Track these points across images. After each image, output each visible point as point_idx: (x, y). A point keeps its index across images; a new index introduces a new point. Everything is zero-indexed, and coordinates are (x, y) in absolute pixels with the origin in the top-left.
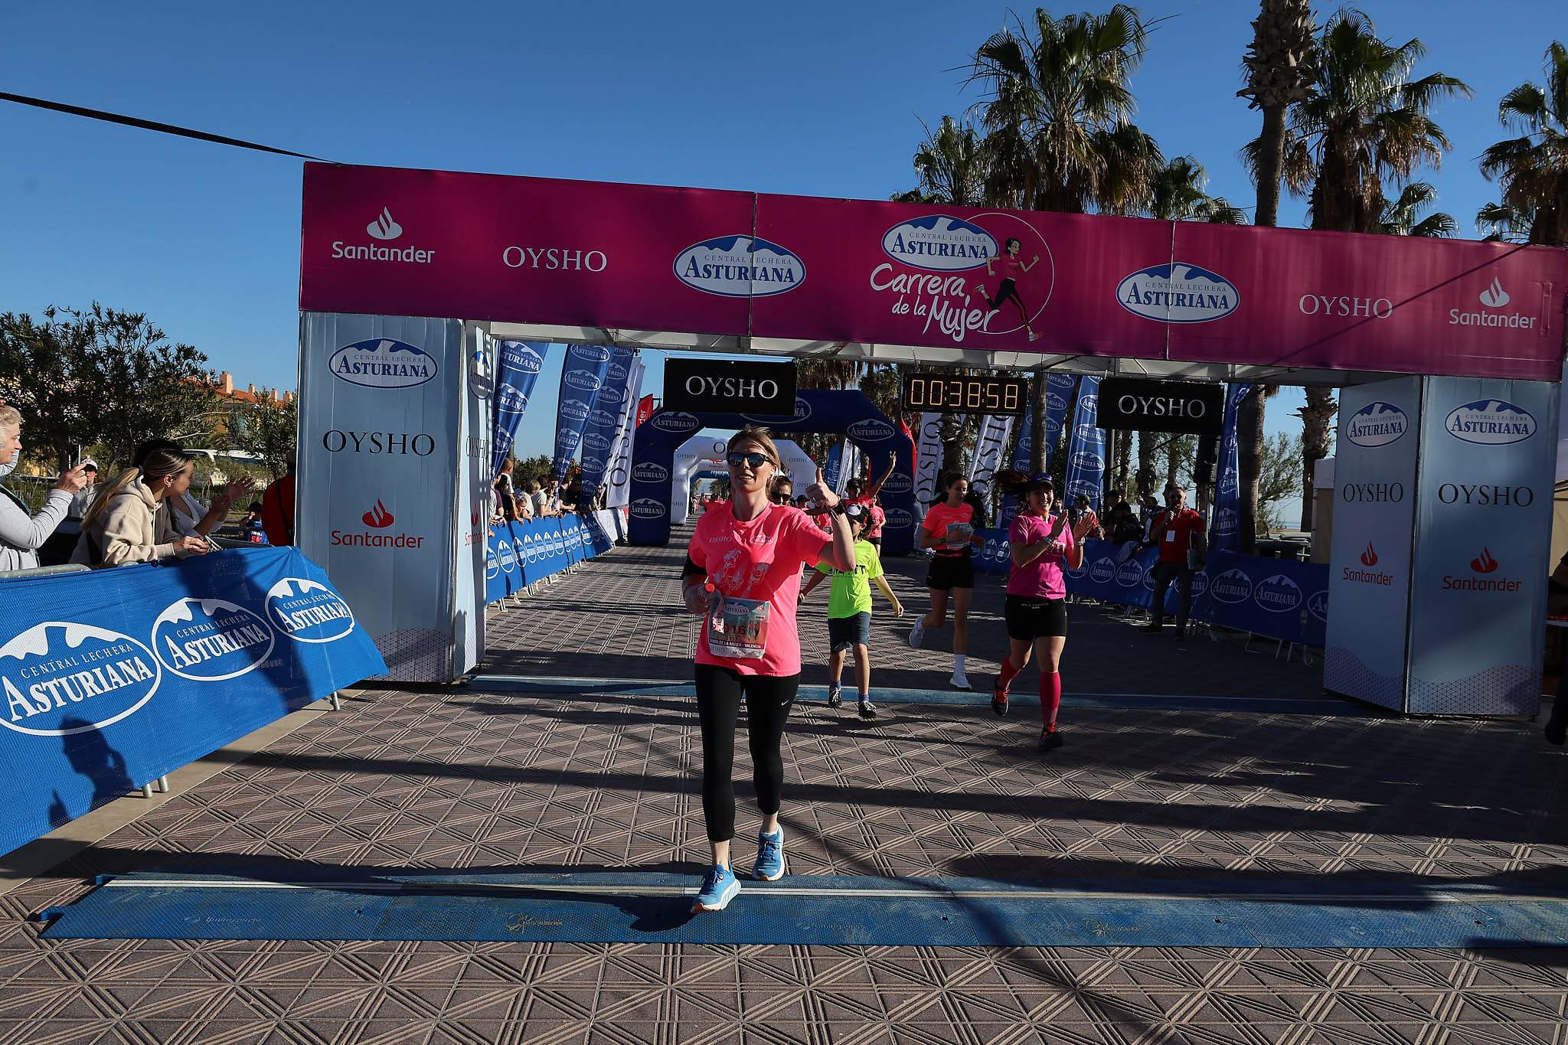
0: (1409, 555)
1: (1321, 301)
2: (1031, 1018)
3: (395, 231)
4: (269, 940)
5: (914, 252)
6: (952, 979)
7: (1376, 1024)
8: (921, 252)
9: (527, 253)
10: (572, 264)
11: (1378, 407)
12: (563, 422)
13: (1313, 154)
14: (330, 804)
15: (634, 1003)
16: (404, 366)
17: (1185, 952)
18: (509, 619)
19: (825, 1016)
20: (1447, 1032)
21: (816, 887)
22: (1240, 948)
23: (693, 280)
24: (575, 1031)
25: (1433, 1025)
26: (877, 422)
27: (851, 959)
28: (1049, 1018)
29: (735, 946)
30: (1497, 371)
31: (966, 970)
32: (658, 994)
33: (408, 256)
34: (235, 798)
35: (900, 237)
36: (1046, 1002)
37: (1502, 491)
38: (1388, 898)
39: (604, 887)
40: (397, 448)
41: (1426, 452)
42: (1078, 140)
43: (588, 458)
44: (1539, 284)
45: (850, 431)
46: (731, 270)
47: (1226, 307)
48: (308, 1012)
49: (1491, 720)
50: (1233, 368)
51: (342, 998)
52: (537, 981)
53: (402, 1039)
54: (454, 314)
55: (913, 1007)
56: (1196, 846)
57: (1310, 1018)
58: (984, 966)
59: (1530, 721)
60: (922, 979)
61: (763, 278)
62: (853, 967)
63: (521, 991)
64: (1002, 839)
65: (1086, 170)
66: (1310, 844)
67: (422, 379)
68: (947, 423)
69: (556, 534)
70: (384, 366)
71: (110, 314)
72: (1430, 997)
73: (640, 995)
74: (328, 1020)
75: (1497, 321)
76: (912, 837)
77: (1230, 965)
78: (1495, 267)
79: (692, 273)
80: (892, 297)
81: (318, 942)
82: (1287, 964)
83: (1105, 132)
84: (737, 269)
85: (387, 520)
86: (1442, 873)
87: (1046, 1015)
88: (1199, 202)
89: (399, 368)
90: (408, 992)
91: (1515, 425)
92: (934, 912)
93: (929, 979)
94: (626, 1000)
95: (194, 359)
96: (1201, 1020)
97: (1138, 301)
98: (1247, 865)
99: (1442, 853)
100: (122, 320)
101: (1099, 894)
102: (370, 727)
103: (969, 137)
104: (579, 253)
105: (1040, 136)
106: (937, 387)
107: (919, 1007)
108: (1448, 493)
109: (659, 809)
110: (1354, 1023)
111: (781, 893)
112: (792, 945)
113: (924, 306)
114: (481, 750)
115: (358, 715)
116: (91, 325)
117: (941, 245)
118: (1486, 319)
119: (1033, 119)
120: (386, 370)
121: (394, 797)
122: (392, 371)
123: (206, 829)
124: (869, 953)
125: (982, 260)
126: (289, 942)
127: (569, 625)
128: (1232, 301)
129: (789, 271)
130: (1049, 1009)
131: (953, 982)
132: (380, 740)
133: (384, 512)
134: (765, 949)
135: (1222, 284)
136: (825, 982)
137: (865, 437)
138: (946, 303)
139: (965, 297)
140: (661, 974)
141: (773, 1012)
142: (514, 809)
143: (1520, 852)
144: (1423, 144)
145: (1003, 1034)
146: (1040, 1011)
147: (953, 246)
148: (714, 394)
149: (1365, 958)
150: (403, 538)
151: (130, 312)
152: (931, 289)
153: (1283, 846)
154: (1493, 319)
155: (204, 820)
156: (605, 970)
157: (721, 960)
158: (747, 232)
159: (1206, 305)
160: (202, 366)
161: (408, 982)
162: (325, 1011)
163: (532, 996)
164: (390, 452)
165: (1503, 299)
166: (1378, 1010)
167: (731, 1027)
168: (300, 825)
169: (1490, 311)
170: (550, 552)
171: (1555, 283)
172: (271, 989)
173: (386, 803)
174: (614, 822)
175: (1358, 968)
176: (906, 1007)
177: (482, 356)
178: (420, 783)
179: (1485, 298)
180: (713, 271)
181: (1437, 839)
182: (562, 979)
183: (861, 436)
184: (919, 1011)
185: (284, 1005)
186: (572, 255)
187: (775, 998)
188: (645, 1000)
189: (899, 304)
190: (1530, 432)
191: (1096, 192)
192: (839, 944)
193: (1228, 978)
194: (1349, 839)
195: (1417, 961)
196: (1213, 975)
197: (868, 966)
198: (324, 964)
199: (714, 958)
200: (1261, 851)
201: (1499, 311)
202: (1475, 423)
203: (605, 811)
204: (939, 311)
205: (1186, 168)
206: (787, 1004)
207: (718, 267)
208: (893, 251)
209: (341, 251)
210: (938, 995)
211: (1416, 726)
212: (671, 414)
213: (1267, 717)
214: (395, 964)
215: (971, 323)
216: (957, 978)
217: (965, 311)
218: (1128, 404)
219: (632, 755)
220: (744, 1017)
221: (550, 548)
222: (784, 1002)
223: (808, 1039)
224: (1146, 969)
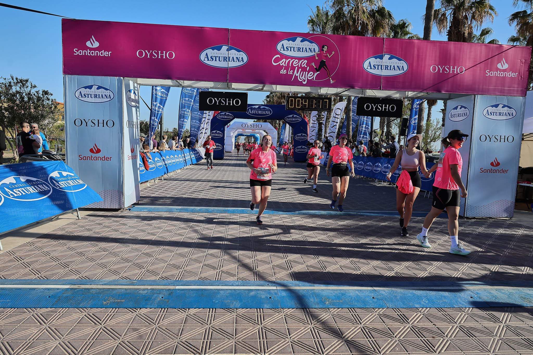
0: (468, 160)
1: (438, 68)
2: (290, 338)
3: (96, 44)
4: (11, 308)
5: (288, 50)
6: (265, 322)
7: (422, 339)
8: (291, 51)
9: (145, 52)
10: (162, 56)
11: (459, 107)
12: (181, 117)
13: (449, 17)
14: (60, 254)
15: (139, 333)
16: (102, 95)
17: (358, 310)
18: (156, 186)
19: (211, 338)
20: (449, 342)
21: (226, 285)
22: (379, 308)
23: (206, 62)
24: (112, 345)
25: (445, 339)
26: (295, 116)
27: (230, 314)
28: (297, 338)
29: (188, 309)
30: (502, 93)
31: (272, 318)
32: (150, 329)
33: (102, 54)
34: (26, 252)
35: (283, 45)
36: (298, 331)
37: (503, 137)
38: (440, 288)
39: (146, 286)
40: (101, 125)
41: (475, 123)
42: (364, 12)
43: (193, 129)
44: (520, 60)
45: (286, 119)
46: (221, 58)
47: (403, 70)
48: (12, 338)
49: (495, 219)
50: (408, 93)
51: (28, 332)
52: (106, 324)
53: (43, 349)
54: (120, 76)
55: (246, 333)
56: (375, 268)
57: (398, 337)
58: (279, 317)
59: (509, 219)
60: (254, 322)
61: (233, 61)
62: (229, 317)
63: (98, 328)
64: (304, 266)
65: (367, 23)
66: (417, 267)
67: (109, 99)
68: (319, 116)
69: (180, 156)
70: (95, 95)
71: (17, 79)
72: (446, 328)
73: (143, 330)
74: (18, 341)
75: (503, 74)
76: (271, 265)
77: (374, 315)
78: (503, 54)
79: (206, 59)
80: (280, 67)
81: (29, 309)
82: (395, 315)
83: (373, 10)
84: (223, 57)
85: (98, 151)
86: (464, 277)
87: (296, 337)
88: (409, 36)
89: (100, 96)
90: (55, 330)
91: (508, 113)
92: (266, 295)
93: (257, 322)
94: (137, 332)
95: (48, 95)
96: (356, 338)
97: (371, 68)
98: (392, 274)
99: (465, 269)
100: (21, 81)
101: (332, 287)
102: (88, 225)
103: (327, 13)
104: (164, 52)
105: (350, 12)
106: (299, 101)
107: (249, 334)
108: (483, 138)
109: (181, 255)
110: (414, 338)
111: (211, 288)
112: (210, 309)
113: (292, 71)
114: (125, 233)
115: (87, 220)
116: (10, 83)
117: (298, 48)
118: (499, 74)
119: (348, 5)
120: (96, 96)
121: (85, 251)
122: (98, 96)
123: (9, 264)
124: (238, 311)
125: (313, 54)
126: (18, 309)
127: (177, 187)
128: (406, 68)
129: (242, 58)
130: (298, 334)
131: (266, 323)
132: (89, 230)
133: (97, 147)
134: (199, 310)
135: (402, 62)
136: (216, 323)
137: (291, 121)
138: (300, 70)
139: (307, 67)
140: (155, 321)
141: (192, 336)
142: (126, 256)
143: (495, 268)
144: (487, 13)
145: (277, 345)
146: (295, 335)
147: (303, 48)
148: (218, 104)
149: (426, 312)
150: (105, 157)
151: (25, 78)
152: (295, 64)
153: (407, 267)
154: (502, 74)
155: (10, 261)
156: (134, 319)
157: (181, 315)
158: (227, 44)
159: (396, 69)
160: (51, 97)
161: (56, 325)
162: (18, 338)
163: (101, 330)
164: (98, 126)
165: (506, 66)
166: (424, 333)
167: (172, 343)
168: (45, 263)
169: (500, 70)
170: (178, 162)
171: (525, 60)
172: (2, 328)
173: (81, 254)
174: (163, 260)
175: (422, 316)
176: (244, 334)
177: (133, 92)
178: (97, 245)
179: (499, 66)
180: (214, 58)
181: (466, 263)
182: (116, 323)
183: (290, 121)
184: (248, 335)
185: (4, 334)
186: (162, 53)
187: (195, 330)
188: (144, 332)
189: (283, 70)
190: (514, 116)
191: (370, 32)
192: (227, 308)
193: (371, 320)
194: (432, 264)
195: (445, 313)
196: (366, 320)
197: (235, 316)
198: (28, 318)
199: (177, 314)
200: (398, 269)
201: (504, 71)
202: (494, 112)
203: (161, 256)
204: (297, 73)
205: (404, 24)
206: (198, 333)
207: (216, 57)
208: (280, 50)
209: (77, 52)
210: (258, 328)
211: (468, 222)
212: (223, 113)
213: (415, 219)
214: (55, 317)
215: (309, 77)
216: (268, 322)
217: (307, 72)
218: (368, 107)
219: (180, 235)
220: (179, 339)
221: (177, 160)
222: (198, 332)
223: (201, 347)
224: (341, 317)
